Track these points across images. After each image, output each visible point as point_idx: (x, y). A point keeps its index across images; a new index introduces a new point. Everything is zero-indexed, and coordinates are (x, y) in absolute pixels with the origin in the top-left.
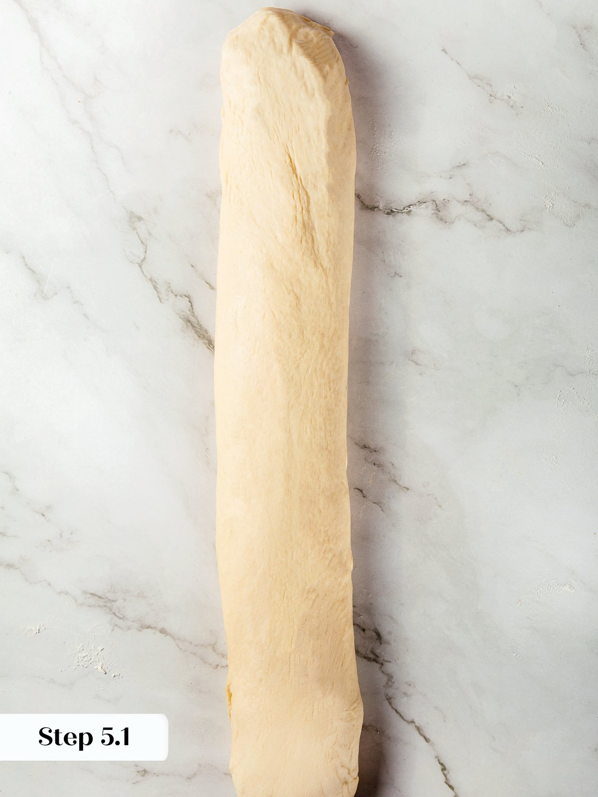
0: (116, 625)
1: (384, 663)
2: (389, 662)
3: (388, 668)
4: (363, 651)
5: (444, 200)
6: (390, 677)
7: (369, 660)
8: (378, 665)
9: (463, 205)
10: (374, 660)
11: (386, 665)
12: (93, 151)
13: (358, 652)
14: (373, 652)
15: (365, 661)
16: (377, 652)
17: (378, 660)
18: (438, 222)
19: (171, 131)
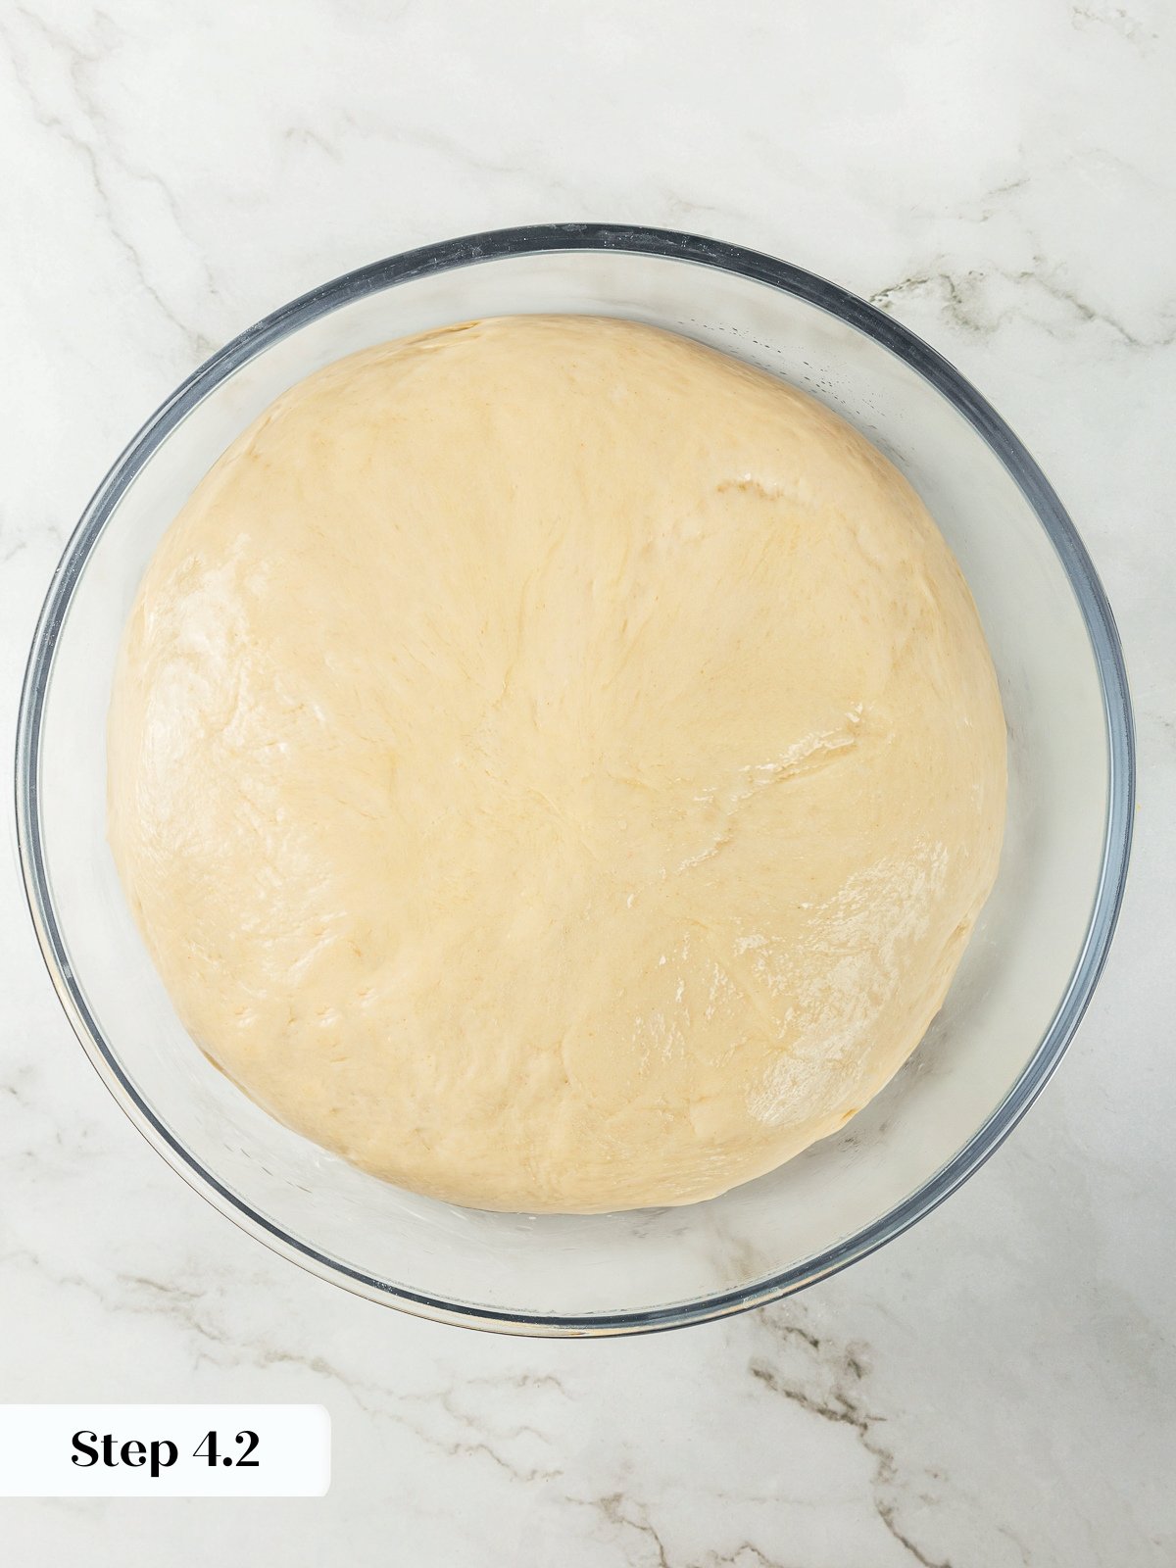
1: (869, 1422)
2: (882, 1419)
3: (879, 1434)
4: (817, 1396)
5: (970, 273)
6: (885, 1458)
7: (830, 1418)
8: (854, 1430)
9: (1018, 283)
10: (844, 1417)
11: (875, 1428)
12: (101, 192)
13: (805, 1399)
14: (840, 1398)
15: (823, 1419)
16: (852, 1395)
17: (855, 1416)
18: (957, 328)
19: (289, 134)
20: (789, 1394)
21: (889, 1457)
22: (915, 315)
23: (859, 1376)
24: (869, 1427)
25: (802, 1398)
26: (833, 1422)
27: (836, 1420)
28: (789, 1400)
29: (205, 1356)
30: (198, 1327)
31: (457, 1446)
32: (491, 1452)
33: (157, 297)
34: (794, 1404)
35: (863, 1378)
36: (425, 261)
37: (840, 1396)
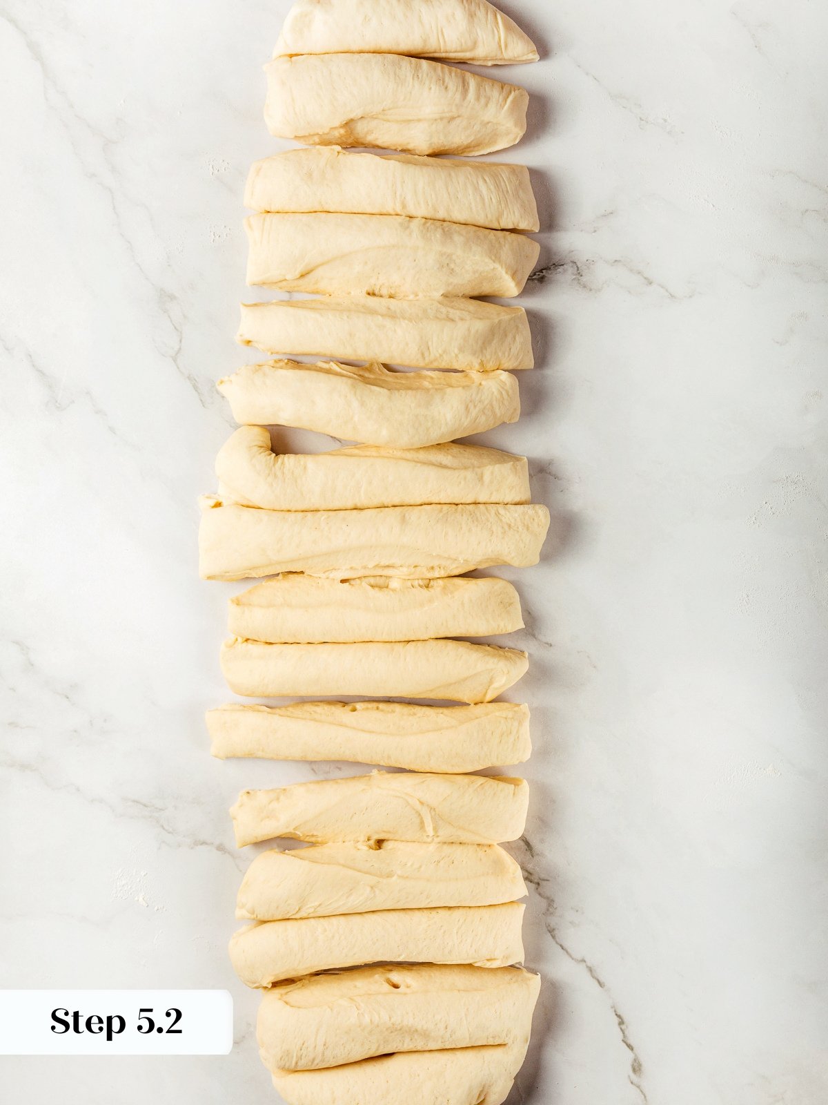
0: (164, 842)
2: (547, 881)
3: (547, 888)
5: (587, 260)
6: (550, 901)
9: (612, 266)
11: (544, 885)
12: (115, 212)
18: (580, 290)
24: (541, 884)
33: (141, 269)
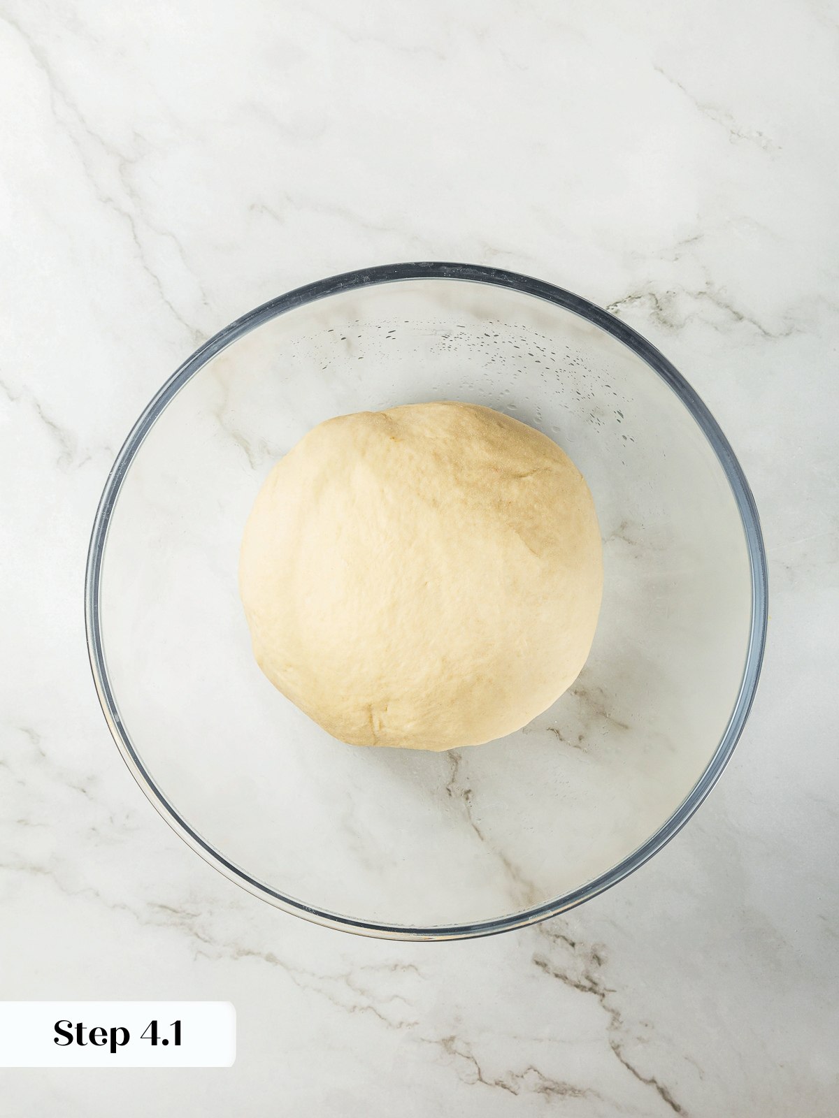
1: (606, 993)
2: (613, 991)
3: (612, 1000)
4: (574, 977)
5: (668, 292)
6: (616, 1014)
7: (582, 990)
8: (597, 997)
9: (696, 298)
10: (591, 989)
11: (609, 996)
12: (137, 242)
13: (567, 978)
14: (588, 978)
15: (577, 991)
16: (595, 976)
17: (597, 989)
18: (659, 325)
19: (252, 207)
20: (557, 976)
21: (618, 1014)
22: (635, 318)
23: (600, 964)
24: (606, 996)
25: (565, 978)
26: (584, 993)
27: (586, 991)
28: (557, 979)
29: (201, 952)
30: (196, 934)
31: (355, 1007)
32: (375, 1011)
33: (171, 307)
34: (560, 982)
35: (602, 966)
36: (335, 285)
37: (588, 976)
